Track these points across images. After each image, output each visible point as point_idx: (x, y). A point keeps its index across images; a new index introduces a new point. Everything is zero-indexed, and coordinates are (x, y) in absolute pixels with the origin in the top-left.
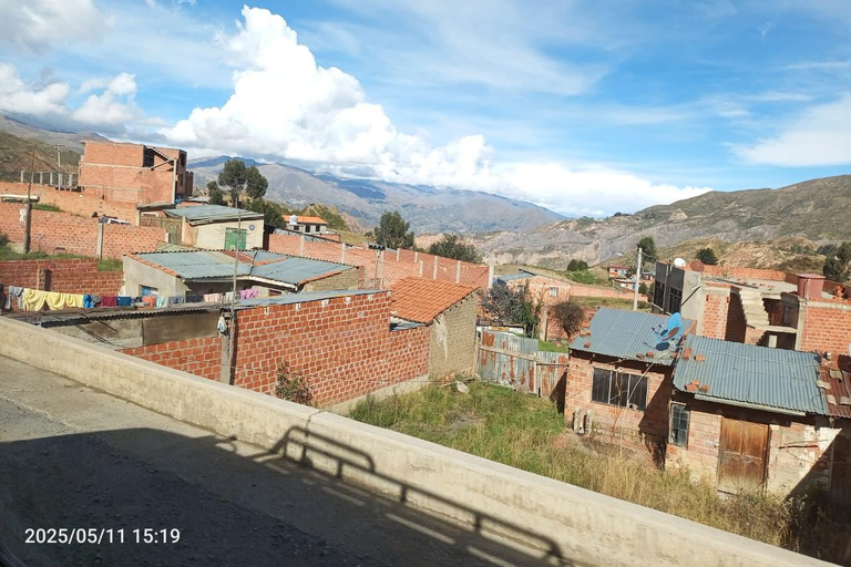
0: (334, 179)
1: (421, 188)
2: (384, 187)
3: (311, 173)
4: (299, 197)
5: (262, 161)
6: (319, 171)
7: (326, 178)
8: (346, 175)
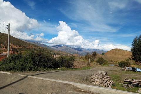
0: (74, 48)
1: (88, 49)
2: (82, 49)
3: (70, 47)
4: (69, 51)
5: (63, 46)
6: (71, 47)
7: (73, 48)
8: (76, 48)
